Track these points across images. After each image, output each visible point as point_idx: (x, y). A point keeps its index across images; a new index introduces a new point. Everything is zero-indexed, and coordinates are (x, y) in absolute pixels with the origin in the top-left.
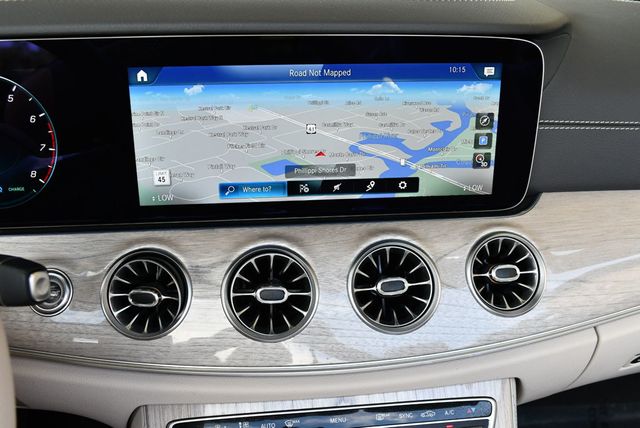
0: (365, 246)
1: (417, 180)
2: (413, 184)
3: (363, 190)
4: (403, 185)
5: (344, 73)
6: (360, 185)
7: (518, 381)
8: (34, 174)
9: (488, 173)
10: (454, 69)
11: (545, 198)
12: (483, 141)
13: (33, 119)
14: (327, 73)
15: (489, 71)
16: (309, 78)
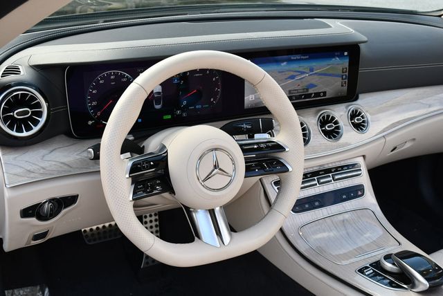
0: (319, 114)
1: (325, 92)
2: (325, 93)
3: (310, 97)
4: (322, 94)
5: (306, 57)
6: (309, 96)
7: (364, 156)
8: (212, 100)
9: (345, 88)
10: (336, 54)
11: (360, 96)
12: (344, 77)
13: (214, 79)
14: (304, 57)
15: (346, 53)
16: (297, 60)
